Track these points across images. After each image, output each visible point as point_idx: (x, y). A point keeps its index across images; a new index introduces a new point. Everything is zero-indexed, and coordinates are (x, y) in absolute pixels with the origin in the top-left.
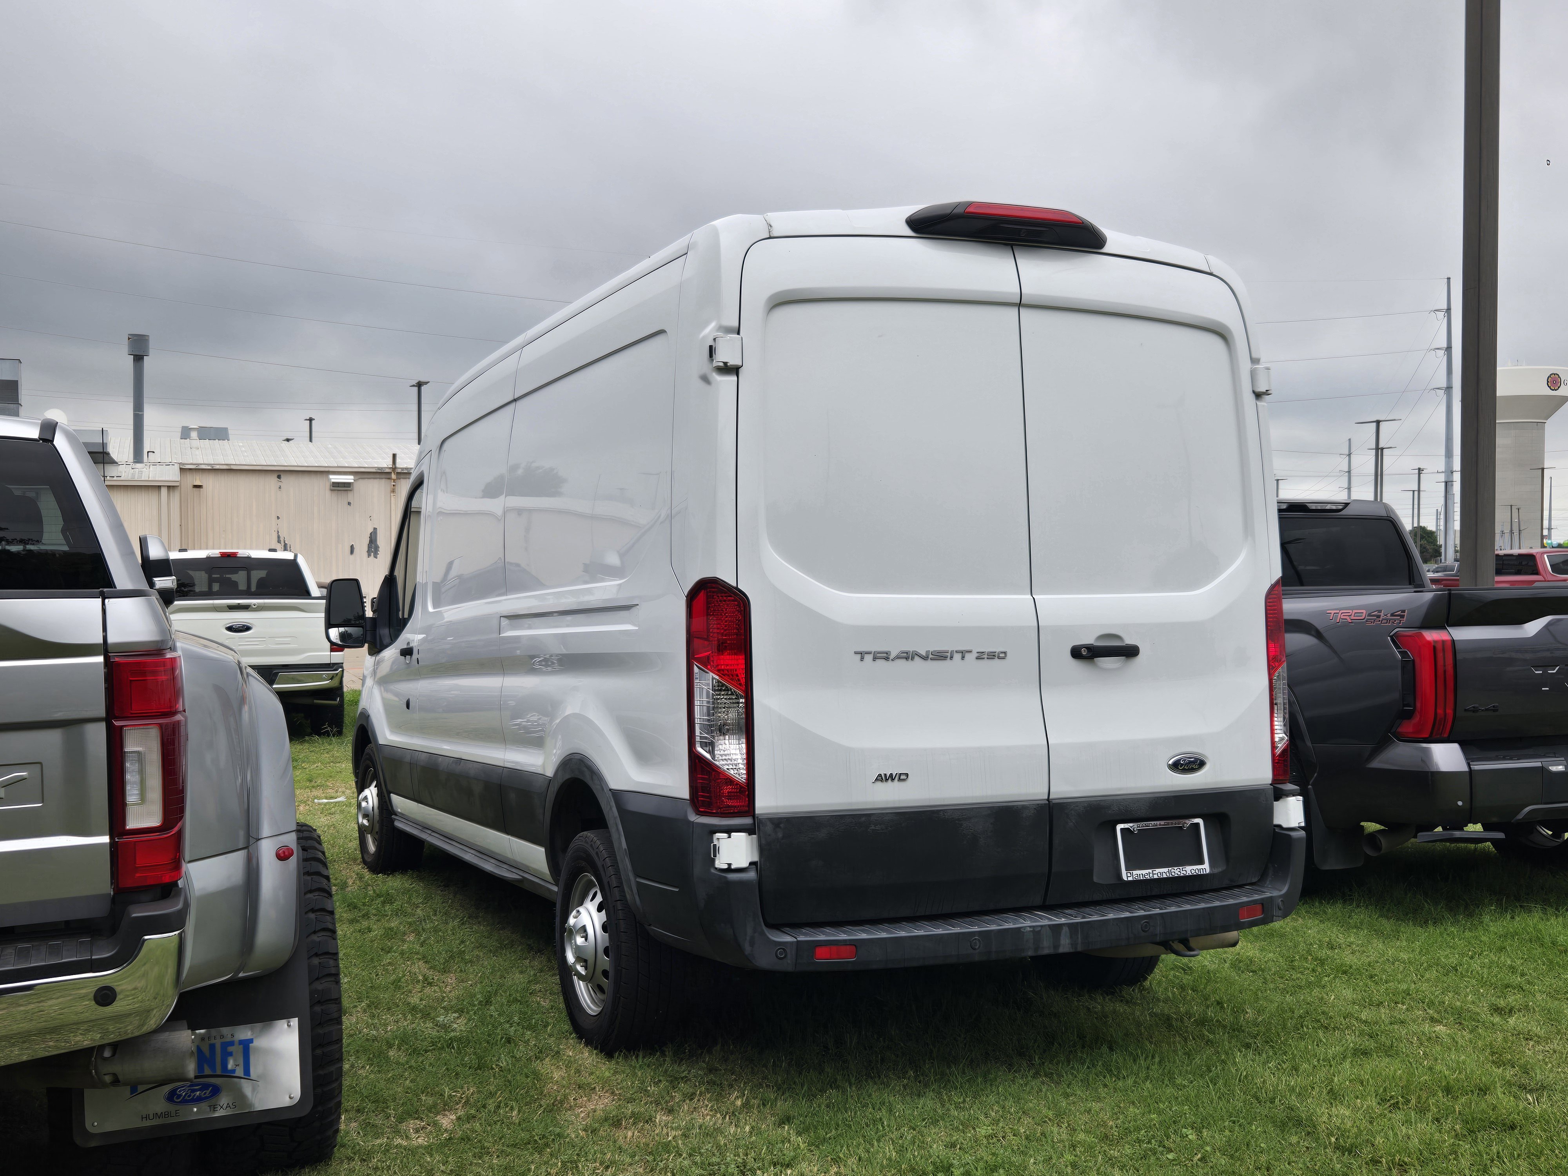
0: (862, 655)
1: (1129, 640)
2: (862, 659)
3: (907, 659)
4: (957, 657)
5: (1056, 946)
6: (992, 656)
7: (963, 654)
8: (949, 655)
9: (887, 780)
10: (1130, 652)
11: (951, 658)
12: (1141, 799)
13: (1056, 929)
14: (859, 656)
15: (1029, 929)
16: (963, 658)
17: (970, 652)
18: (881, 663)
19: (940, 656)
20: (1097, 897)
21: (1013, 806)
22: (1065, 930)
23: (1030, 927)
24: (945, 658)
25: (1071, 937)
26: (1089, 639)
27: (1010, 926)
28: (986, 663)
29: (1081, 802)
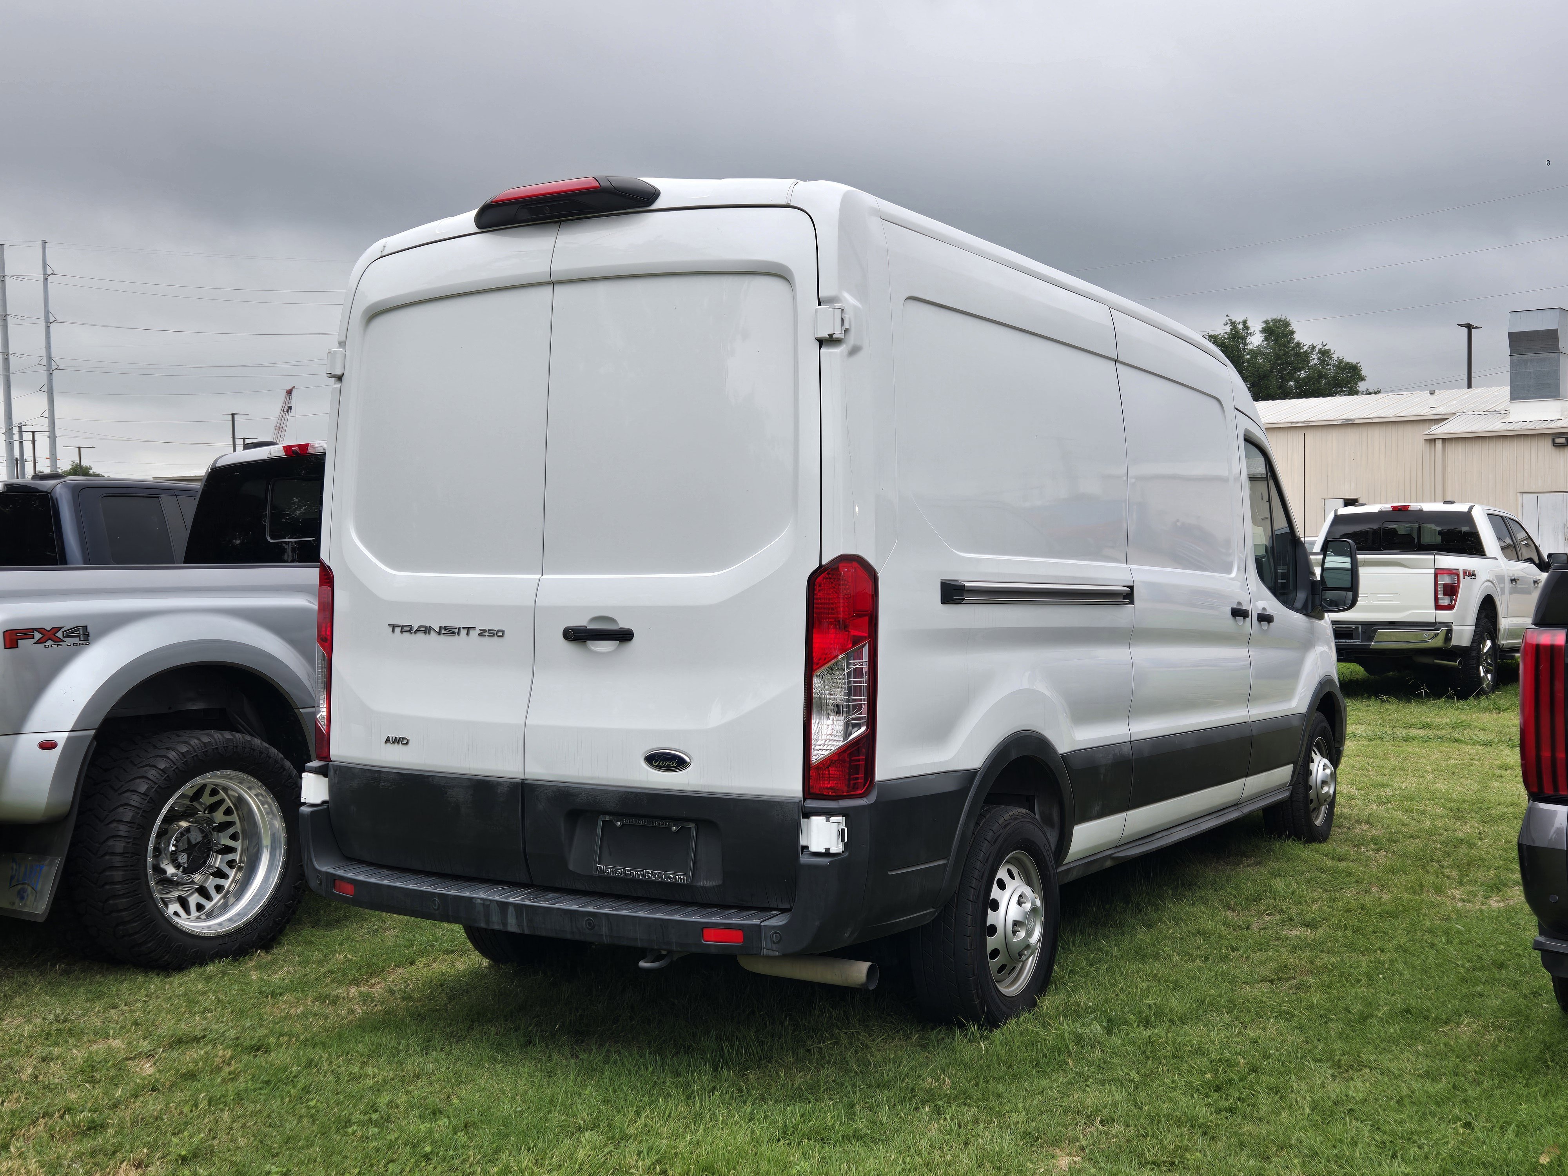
0: (394, 627)
1: (623, 624)
2: (393, 631)
3: (425, 632)
4: (463, 632)
5: (505, 924)
6: (492, 633)
7: (468, 630)
8: (456, 631)
9: (394, 742)
10: (625, 636)
11: (458, 634)
12: (611, 791)
13: (503, 906)
14: (391, 628)
15: (479, 901)
16: (468, 634)
17: (474, 629)
18: (406, 635)
19: (450, 631)
21: (490, 781)
22: (511, 909)
23: (481, 899)
24: (453, 633)
25: (517, 918)
26: (581, 621)
27: (466, 894)
28: (486, 640)
29: (550, 786)
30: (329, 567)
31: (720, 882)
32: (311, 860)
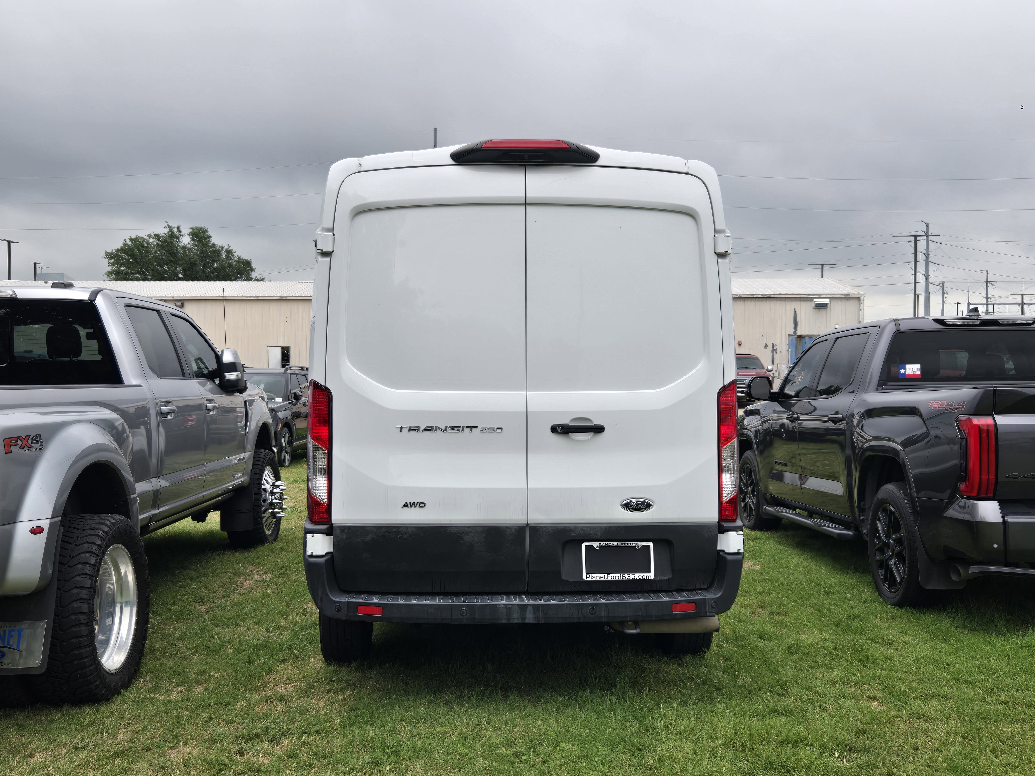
0: (401, 428)
1: (597, 422)
2: (401, 430)
3: (432, 430)
4: (467, 431)
5: (524, 619)
6: (491, 430)
7: (471, 428)
8: (461, 429)
9: (411, 506)
10: (598, 430)
11: (463, 430)
12: (597, 527)
13: (523, 608)
14: (399, 429)
15: (503, 606)
16: (471, 431)
17: (476, 427)
18: (413, 433)
19: (455, 430)
20: (566, 589)
21: (500, 527)
22: (530, 608)
23: (504, 604)
24: (458, 431)
25: (534, 613)
26: (566, 421)
27: (488, 603)
28: (487, 435)
29: (550, 527)
30: (325, 387)
31: (671, 576)
32: (327, 595)
